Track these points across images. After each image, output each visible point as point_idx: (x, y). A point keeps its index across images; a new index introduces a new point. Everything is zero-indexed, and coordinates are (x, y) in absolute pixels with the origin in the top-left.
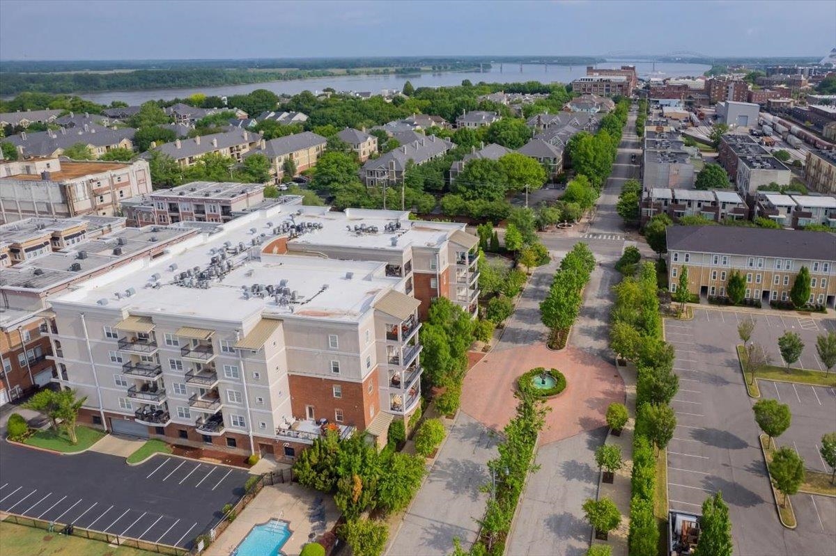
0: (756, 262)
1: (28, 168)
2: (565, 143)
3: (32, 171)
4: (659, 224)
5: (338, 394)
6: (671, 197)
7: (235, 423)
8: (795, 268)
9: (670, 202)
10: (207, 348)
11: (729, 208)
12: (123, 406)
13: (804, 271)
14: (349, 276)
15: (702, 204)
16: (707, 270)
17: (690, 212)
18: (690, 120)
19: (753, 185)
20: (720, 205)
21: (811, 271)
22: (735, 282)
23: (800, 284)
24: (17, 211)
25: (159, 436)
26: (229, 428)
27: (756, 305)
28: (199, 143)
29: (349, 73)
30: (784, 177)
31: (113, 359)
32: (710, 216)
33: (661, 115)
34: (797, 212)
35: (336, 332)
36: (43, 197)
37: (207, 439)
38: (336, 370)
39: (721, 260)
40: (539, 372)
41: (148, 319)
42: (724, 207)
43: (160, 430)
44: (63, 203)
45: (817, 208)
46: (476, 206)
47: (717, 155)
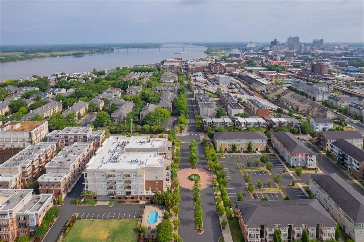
0: (238, 141)
1: (12, 127)
2: (171, 100)
3: (14, 128)
4: (211, 132)
5: (157, 183)
6: (212, 122)
7: (134, 193)
8: (248, 142)
9: (212, 123)
10: (129, 176)
11: (228, 124)
12: (103, 193)
13: (250, 143)
14: (151, 156)
15: (221, 123)
16: (226, 144)
17: (218, 126)
18: (207, 83)
19: (233, 114)
20: (226, 123)
21: (252, 142)
22: (234, 147)
23: (249, 146)
24: (10, 142)
25: (113, 199)
26: (133, 194)
27: (239, 152)
28: (44, 108)
29: (52, 56)
30: (242, 111)
31: (102, 182)
32: (223, 127)
33: (195, 80)
34: (247, 124)
35: (157, 169)
36: (22, 137)
37: (126, 198)
38: (157, 178)
39: (230, 141)
40: (193, 175)
41: (114, 171)
42: (227, 124)
43: (113, 198)
44: (29, 138)
45: (252, 122)
46: (155, 128)
47: (219, 99)
